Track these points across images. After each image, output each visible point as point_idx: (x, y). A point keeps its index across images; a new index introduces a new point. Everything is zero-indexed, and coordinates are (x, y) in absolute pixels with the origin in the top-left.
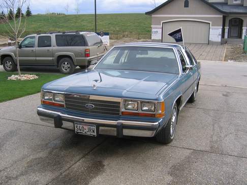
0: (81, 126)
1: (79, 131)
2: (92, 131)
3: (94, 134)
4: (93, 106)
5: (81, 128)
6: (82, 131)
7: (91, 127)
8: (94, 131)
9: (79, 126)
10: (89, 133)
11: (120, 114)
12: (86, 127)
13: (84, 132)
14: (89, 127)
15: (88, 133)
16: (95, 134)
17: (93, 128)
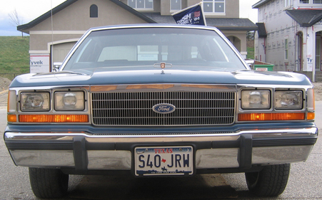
0: (153, 154)
1: (147, 168)
2: (182, 162)
3: (186, 169)
4: (171, 108)
5: (152, 160)
6: (154, 168)
7: (181, 153)
8: (186, 163)
9: (146, 155)
10: (174, 169)
11: (236, 119)
12: (167, 156)
13: (159, 170)
14: (174, 153)
15: (169, 170)
16: (190, 169)
17: (186, 153)
